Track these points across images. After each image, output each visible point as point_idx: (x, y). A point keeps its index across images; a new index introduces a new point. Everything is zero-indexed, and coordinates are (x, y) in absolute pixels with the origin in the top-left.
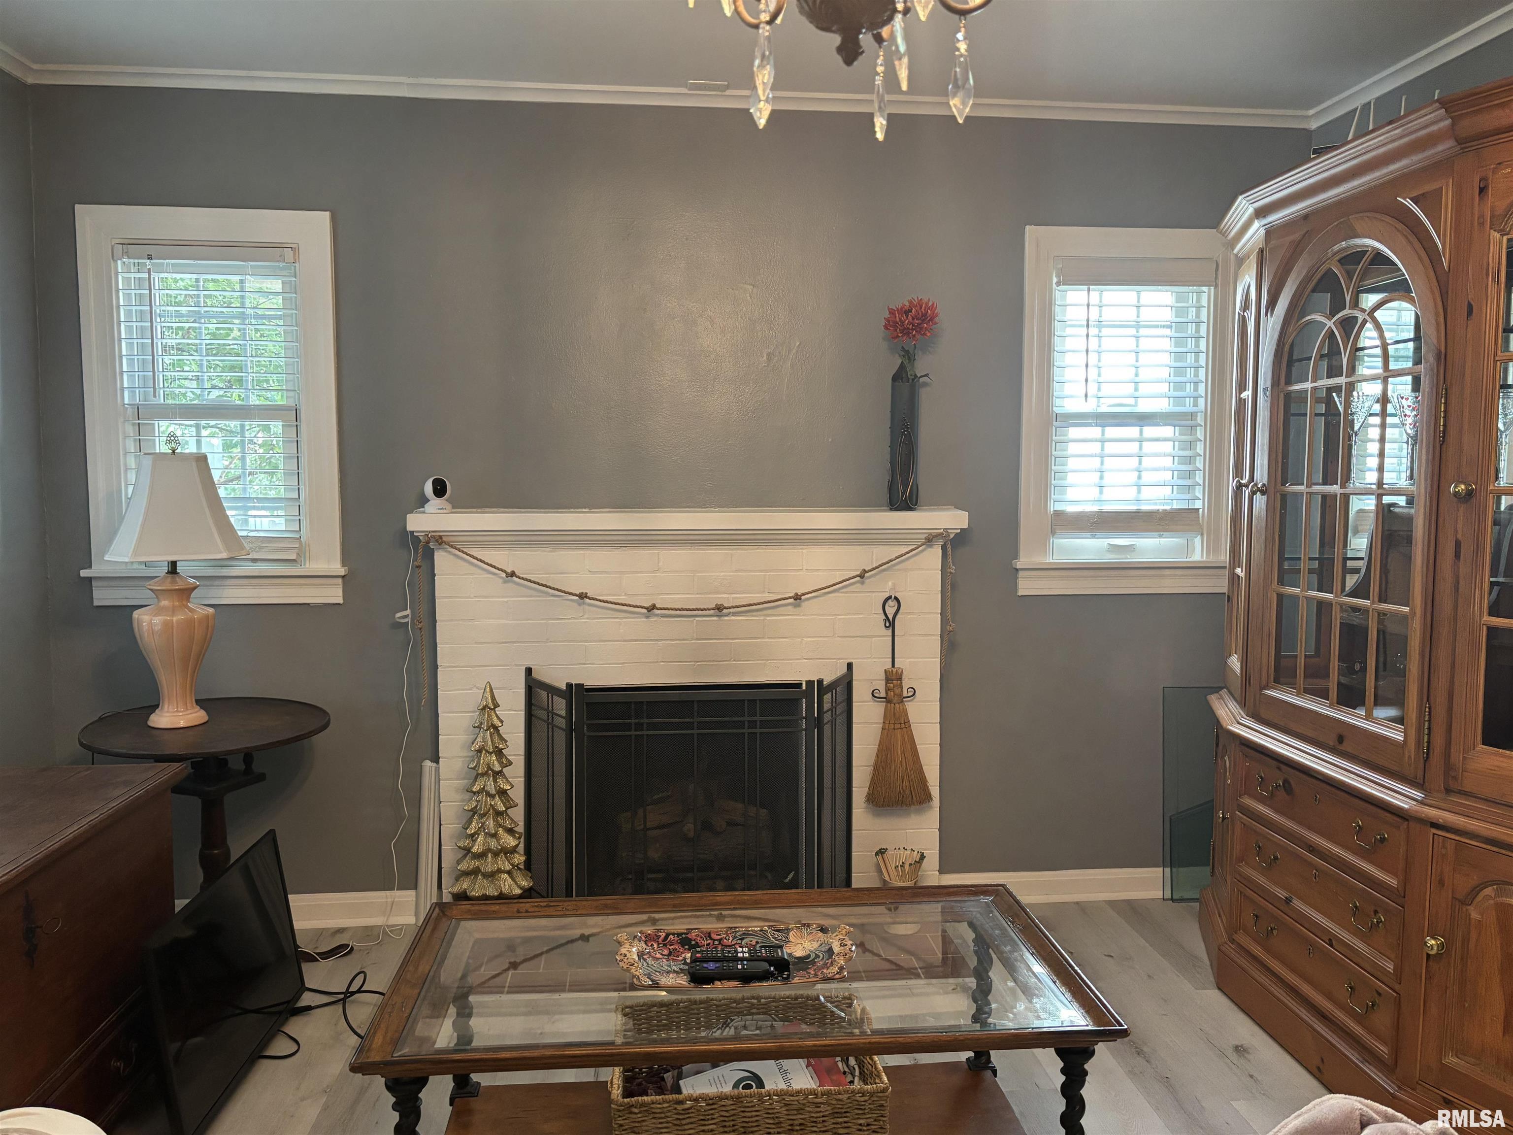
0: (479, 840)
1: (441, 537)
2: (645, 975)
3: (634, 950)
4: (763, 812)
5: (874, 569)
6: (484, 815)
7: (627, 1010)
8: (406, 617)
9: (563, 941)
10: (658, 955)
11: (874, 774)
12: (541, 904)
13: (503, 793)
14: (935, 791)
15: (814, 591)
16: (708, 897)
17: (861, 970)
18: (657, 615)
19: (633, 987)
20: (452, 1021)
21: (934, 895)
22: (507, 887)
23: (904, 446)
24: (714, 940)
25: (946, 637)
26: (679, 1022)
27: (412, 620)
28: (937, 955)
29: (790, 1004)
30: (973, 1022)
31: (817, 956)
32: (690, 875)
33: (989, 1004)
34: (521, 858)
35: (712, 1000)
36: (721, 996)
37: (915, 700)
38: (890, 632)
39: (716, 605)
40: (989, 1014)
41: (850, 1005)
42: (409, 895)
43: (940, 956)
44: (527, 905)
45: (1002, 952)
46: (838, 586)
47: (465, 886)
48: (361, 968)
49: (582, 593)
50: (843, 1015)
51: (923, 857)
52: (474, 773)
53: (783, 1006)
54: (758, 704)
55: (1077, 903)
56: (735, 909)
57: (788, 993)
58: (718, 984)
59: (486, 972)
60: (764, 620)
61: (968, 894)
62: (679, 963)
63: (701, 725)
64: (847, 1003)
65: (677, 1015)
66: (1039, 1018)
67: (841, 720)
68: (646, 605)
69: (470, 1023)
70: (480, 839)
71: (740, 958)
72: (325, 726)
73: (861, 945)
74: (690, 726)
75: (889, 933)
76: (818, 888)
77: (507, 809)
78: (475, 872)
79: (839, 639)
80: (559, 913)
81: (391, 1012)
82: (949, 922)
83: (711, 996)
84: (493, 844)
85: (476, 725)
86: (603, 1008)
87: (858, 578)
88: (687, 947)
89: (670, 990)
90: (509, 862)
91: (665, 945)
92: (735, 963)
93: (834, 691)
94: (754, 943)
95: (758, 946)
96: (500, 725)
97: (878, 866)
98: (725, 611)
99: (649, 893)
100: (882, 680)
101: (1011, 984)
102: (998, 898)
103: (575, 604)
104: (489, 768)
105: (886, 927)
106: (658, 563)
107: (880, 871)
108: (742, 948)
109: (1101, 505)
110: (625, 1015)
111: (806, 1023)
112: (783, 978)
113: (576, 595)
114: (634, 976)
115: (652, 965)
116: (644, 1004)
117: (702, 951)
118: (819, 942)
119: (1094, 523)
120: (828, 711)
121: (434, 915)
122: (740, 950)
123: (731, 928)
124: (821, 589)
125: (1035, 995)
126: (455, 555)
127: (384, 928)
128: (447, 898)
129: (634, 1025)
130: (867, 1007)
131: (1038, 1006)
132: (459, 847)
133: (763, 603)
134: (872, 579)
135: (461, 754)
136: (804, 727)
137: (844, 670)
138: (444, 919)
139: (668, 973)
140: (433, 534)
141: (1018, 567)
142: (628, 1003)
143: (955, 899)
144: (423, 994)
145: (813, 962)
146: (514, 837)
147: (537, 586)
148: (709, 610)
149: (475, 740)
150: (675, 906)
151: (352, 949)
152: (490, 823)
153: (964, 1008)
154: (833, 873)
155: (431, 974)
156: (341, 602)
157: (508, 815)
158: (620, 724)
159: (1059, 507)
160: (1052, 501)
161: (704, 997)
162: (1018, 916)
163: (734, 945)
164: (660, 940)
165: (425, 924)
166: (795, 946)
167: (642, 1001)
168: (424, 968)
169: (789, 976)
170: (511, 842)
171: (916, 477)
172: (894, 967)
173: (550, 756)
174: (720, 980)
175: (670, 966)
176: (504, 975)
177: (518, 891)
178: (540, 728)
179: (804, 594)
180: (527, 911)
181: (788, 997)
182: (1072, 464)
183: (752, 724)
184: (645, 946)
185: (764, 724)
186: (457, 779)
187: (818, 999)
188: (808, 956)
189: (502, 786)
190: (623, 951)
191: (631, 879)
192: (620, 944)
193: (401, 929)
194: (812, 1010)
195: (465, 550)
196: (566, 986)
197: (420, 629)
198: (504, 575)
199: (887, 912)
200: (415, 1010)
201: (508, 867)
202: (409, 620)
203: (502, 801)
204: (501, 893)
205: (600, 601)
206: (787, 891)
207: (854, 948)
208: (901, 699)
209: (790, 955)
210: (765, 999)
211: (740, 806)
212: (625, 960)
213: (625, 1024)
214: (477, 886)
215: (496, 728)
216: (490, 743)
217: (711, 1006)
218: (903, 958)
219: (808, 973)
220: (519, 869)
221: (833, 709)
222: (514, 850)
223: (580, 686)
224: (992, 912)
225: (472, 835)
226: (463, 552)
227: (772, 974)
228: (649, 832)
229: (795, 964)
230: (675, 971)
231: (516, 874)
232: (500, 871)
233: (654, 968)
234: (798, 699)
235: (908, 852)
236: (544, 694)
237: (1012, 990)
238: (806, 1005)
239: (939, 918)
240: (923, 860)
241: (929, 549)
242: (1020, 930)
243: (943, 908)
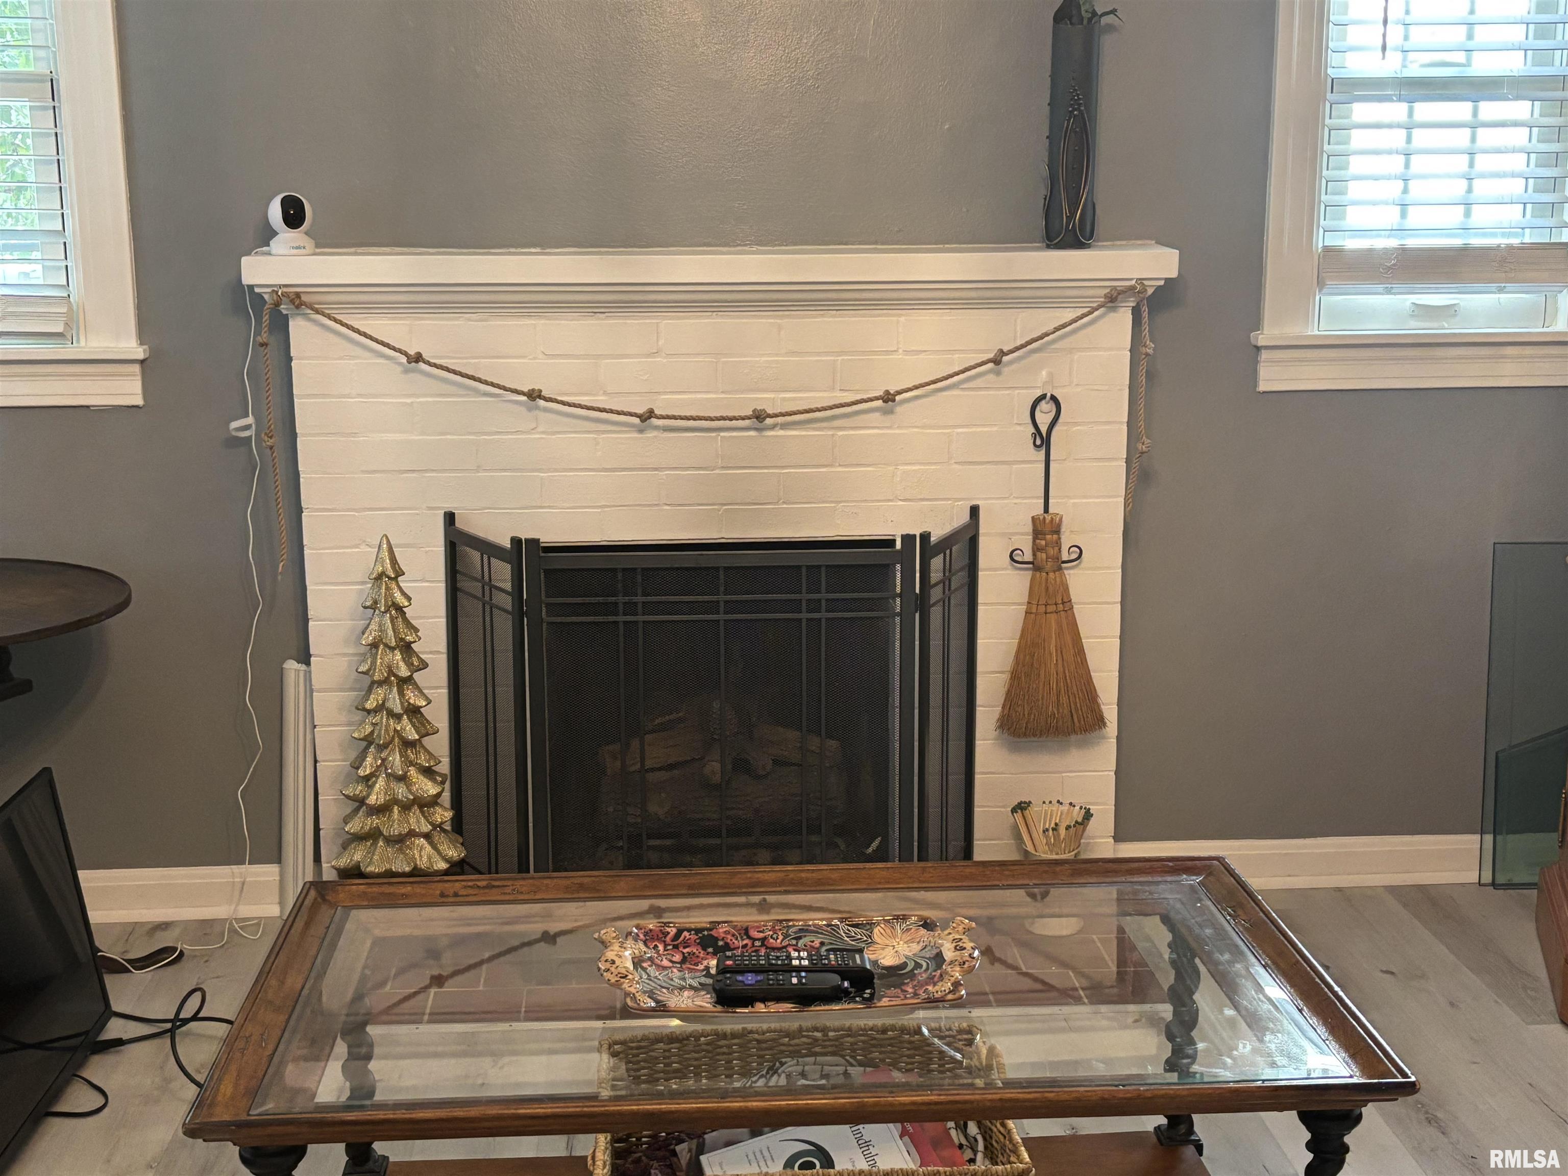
0: (377, 786)
1: (298, 295)
2: (645, 992)
3: (627, 953)
4: (833, 744)
5: (1018, 349)
6: (385, 746)
7: (616, 1047)
8: (247, 427)
9: (516, 943)
10: (665, 963)
11: (1011, 685)
12: (479, 883)
13: (414, 712)
14: (1110, 713)
15: (916, 387)
16: (746, 873)
17: (987, 989)
18: (656, 428)
19: (626, 1013)
20: (341, 1063)
21: (1106, 873)
22: (425, 859)
23: (1073, 134)
24: (754, 940)
25: (1135, 465)
26: (699, 1067)
27: (258, 434)
28: (1108, 967)
29: (875, 1039)
30: (1166, 1071)
31: (918, 965)
32: (716, 841)
33: (1192, 1042)
34: (446, 814)
35: (751, 1032)
36: (765, 1026)
37: (1082, 565)
38: (1043, 452)
39: (754, 411)
40: (1193, 1058)
41: (970, 1043)
42: (268, 872)
43: (1114, 969)
44: (457, 884)
45: (1217, 963)
46: (956, 379)
47: (357, 857)
48: (197, 984)
49: (533, 390)
50: (958, 1056)
51: (1088, 815)
52: (367, 680)
53: (863, 1042)
54: (823, 575)
55: (1339, 890)
56: (787, 892)
57: (871, 1023)
58: (760, 1007)
59: (392, 991)
60: (833, 435)
61: (1162, 872)
62: (698, 974)
63: (731, 607)
64: (965, 1040)
65: (696, 1055)
66: (1273, 1065)
67: (959, 599)
68: (640, 411)
69: (369, 1066)
70: (381, 783)
71: (796, 967)
72: (125, 604)
73: (987, 952)
74: (713, 607)
75: (1033, 933)
76: (919, 860)
77: (422, 737)
78: (373, 835)
79: (957, 466)
80: (507, 897)
81: (244, 1049)
82: (1130, 915)
83: (749, 1026)
84: (401, 791)
85: (368, 604)
86: (579, 1044)
87: (991, 365)
88: (710, 950)
89: (684, 1015)
90: (428, 820)
91: (676, 947)
92: (788, 975)
93: (948, 552)
94: (817, 944)
95: (824, 949)
96: (406, 604)
97: (1016, 827)
98: (769, 421)
99: (649, 867)
100: (1027, 534)
101: (1229, 1012)
102: (1211, 878)
103: (523, 409)
104: (391, 672)
105: (1027, 924)
106: (658, 341)
107: (1018, 837)
108: (799, 951)
109: (1402, 238)
110: (614, 1055)
111: (899, 1069)
112: (864, 999)
113: (523, 393)
114: (627, 994)
115: (656, 977)
116: (644, 1038)
117: (734, 956)
118: (921, 944)
119: (1389, 268)
120: (936, 584)
121: (308, 902)
122: (795, 954)
123: (781, 921)
124: (928, 384)
125: (1267, 1029)
126: (323, 326)
127: (231, 924)
128: (329, 874)
129: (628, 1070)
130: (998, 1047)
131: (1273, 1046)
132: (347, 797)
133: (831, 408)
134: (1014, 367)
135: (346, 651)
136: (898, 610)
137: (965, 518)
138: (324, 907)
139: (681, 990)
140: (285, 290)
141: (1260, 344)
142: (619, 1037)
143: (1141, 879)
144: (292, 1022)
145: (912, 975)
146: (434, 780)
147: (458, 378)
148: (743, 418)
149: (366, 628)
150: (691, 887)
151: (181, 954)
152: (396, 760)
153: (1154, 1051)
154: (944, 841)
155: (305, 992)
156: (139, 401)
157: (423, 747)
158: (599, 603)
159: (1332, 241)
160: (1321, 231)
161: (738, 1027)
162: (1241, 905)
163: (785, 947)
164: (668, 939)
165: (293, 915)
166: (883, 949)
167: (639, 1034)
168: (294, 981)
169: (872, 995)
170: (430, 788)
171: (1091, 191)
172: (1039, 986)
173: (489, 654)
174: (764, 1000)
175: (684, 979)
176: (421, 997)
177: (443, 865)
178: (470, 608)
179: (899, 393)
180: (456, 895)
181: (871, 1029)
182: (1357, 164)
183: (814, 606)
184: (644, 949)
185: (832, 605)
186: (341, 690)
187: (919, 1031)
188: (904, 965)
189: (412, 701)
190: (610, 955)
191: (622, 847)
192: (605, 944)
193: (258, 924)
194: (909, 1049)
195: (338, 317)
196: (519, 1012)
197: (271, 448)
198: (404, 359)
199: (1029, 899)
200: (281, 1047)
201: (426, 828)
202: (250, 433)
203: (414, 725)
204: (415, 868)
205: (563, 403)
206: (868, 865)
207: (976, 953)
208: (1059, 565)
209: (875, 963)
210: (835, 1030)
211: (792, 735)
212: (613, 969)
213: (613, 1069)
214: (376, 857)
215: (400, 609)
216: (390, 632)
217: (750, 1041)
218: (1051, 973)
219: (903, 991)
220: (444, 831)
221: (946, 581)
222: (434, 801)
223: (533, 543)
224: (1200, 900)
225: (367, 778)
226: (336, 320)
227: (846, 992)
228: (650, 776)
229: (881, 977)
230: (691, 987)
231: (437, 837)
232: (412, 834)
233: (659, 982)
234: (888, 565)
235: (1065, 808)
236: (475, 555)
237: (1231, 1022)
238: (901, 1042)
239: (1113, 909)
240: (1088, 819)
241: (1112, 315)
242: (1246, 929)
243: (1119, 893)
